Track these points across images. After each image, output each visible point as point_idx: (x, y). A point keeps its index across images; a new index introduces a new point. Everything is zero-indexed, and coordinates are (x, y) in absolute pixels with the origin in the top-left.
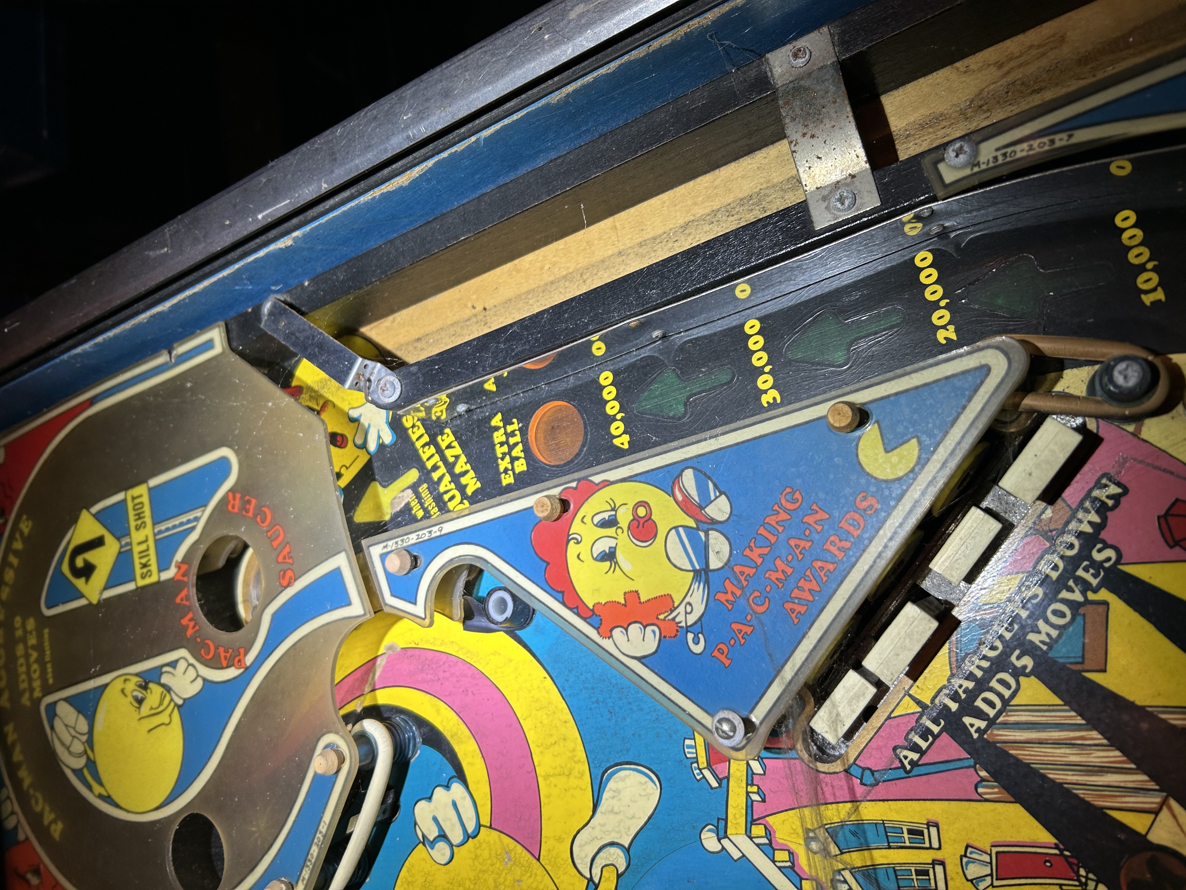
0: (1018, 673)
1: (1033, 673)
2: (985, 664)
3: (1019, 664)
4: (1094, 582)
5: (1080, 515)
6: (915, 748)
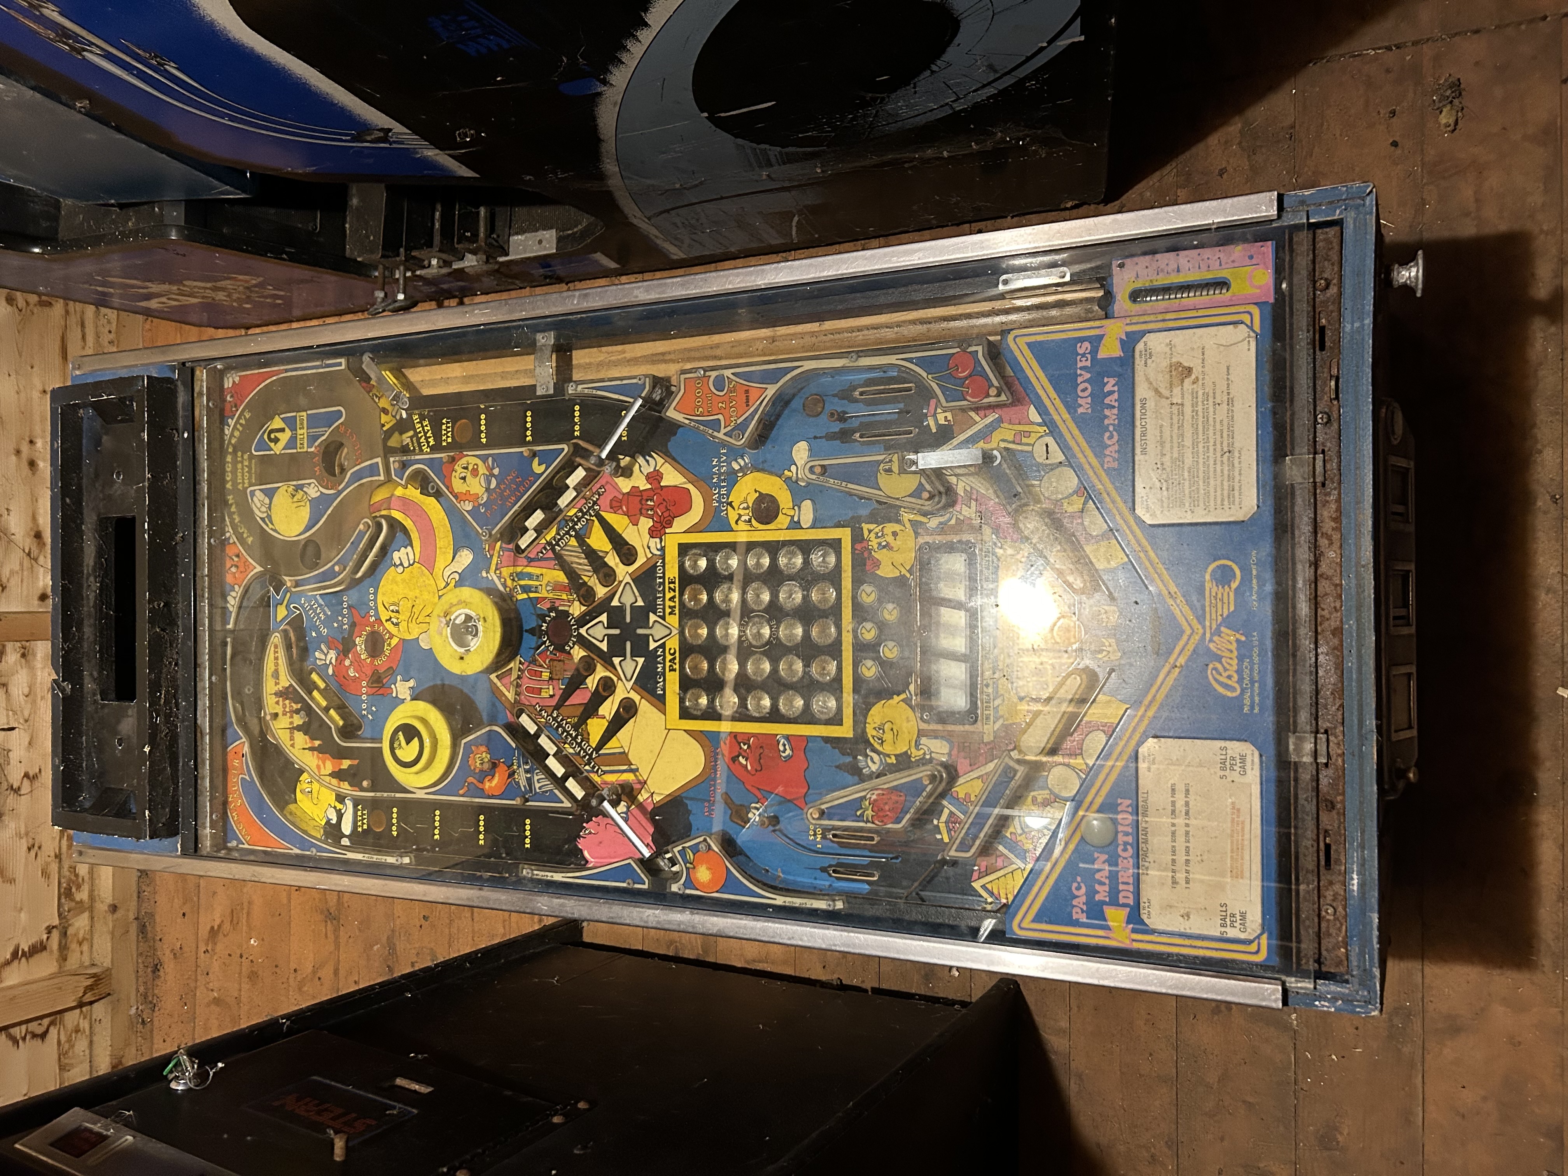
0: (571, 536)
1: (574, 537)
2: (564, 532)
3: (571, 533)
4: (593, 514)
5: (594, 495)
6: (543, 553)
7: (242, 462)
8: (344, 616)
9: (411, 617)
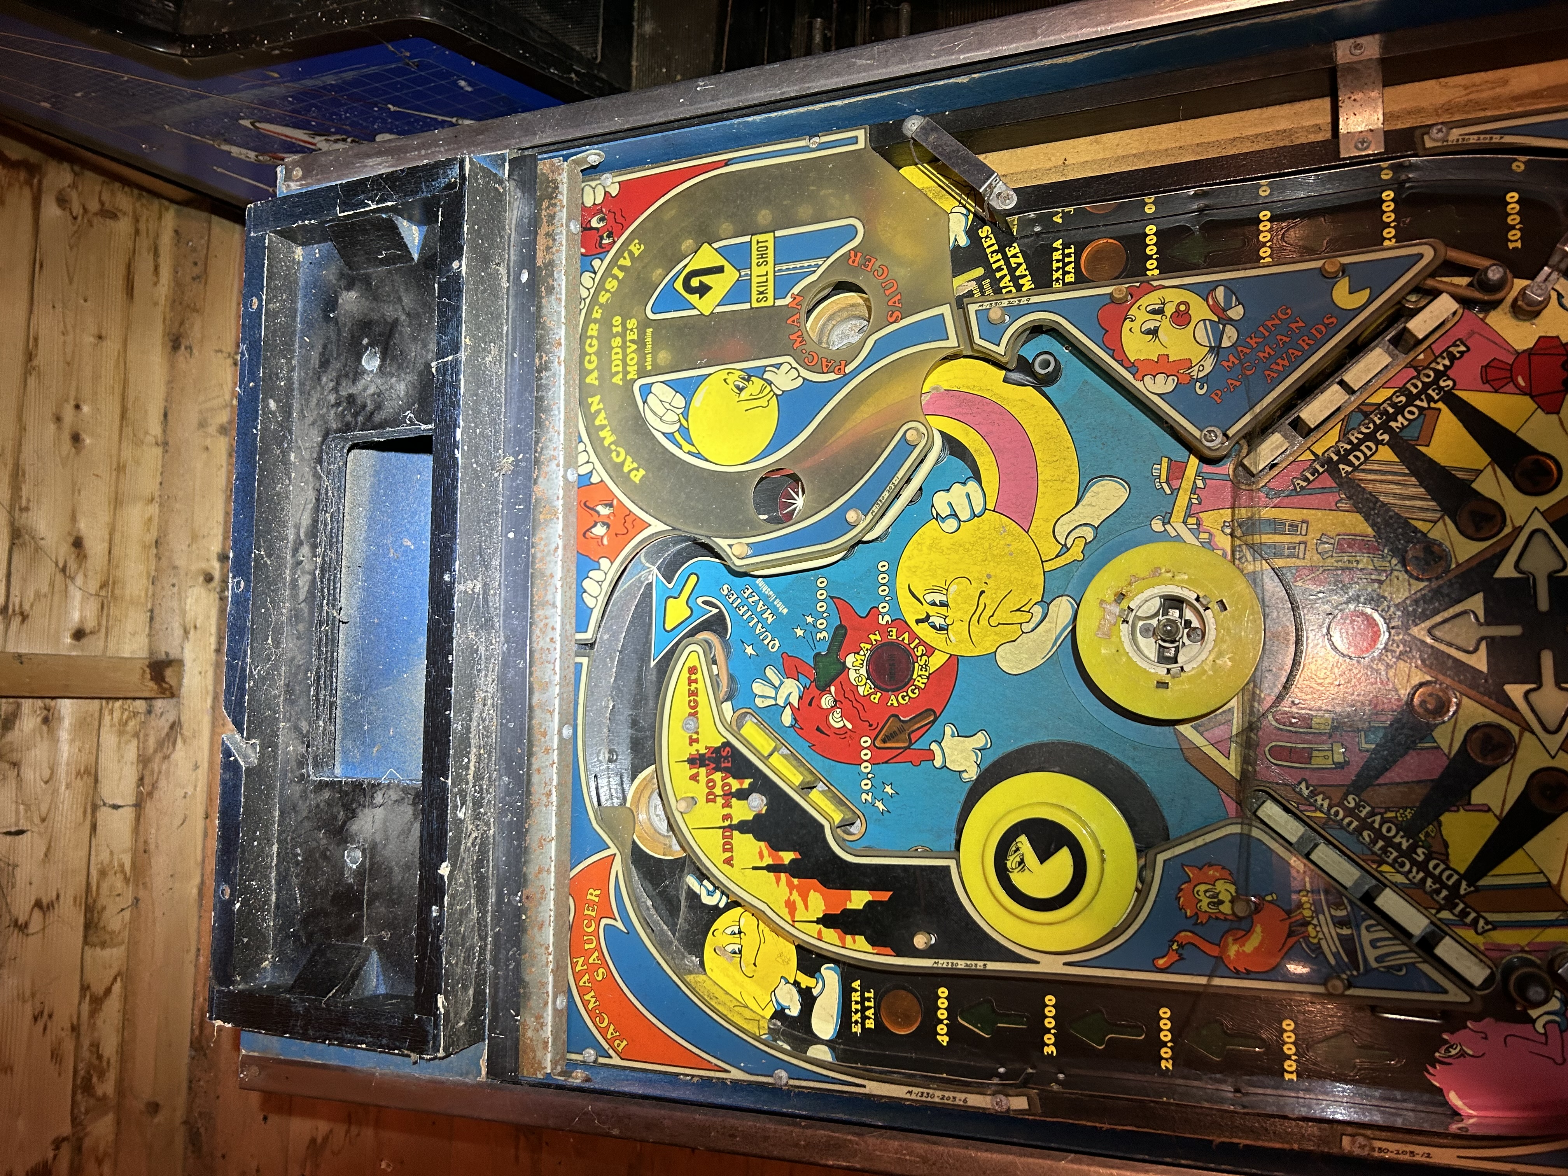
0: (1378, 443)
1: (1388, 444)
2: (1361, 436)
3: (1380, 438)
4: (1436, 397)
5: (1439, 360)
6: (1306, 479)
7: (623, 335)
8: (818, 616)
9: (976, 615)
